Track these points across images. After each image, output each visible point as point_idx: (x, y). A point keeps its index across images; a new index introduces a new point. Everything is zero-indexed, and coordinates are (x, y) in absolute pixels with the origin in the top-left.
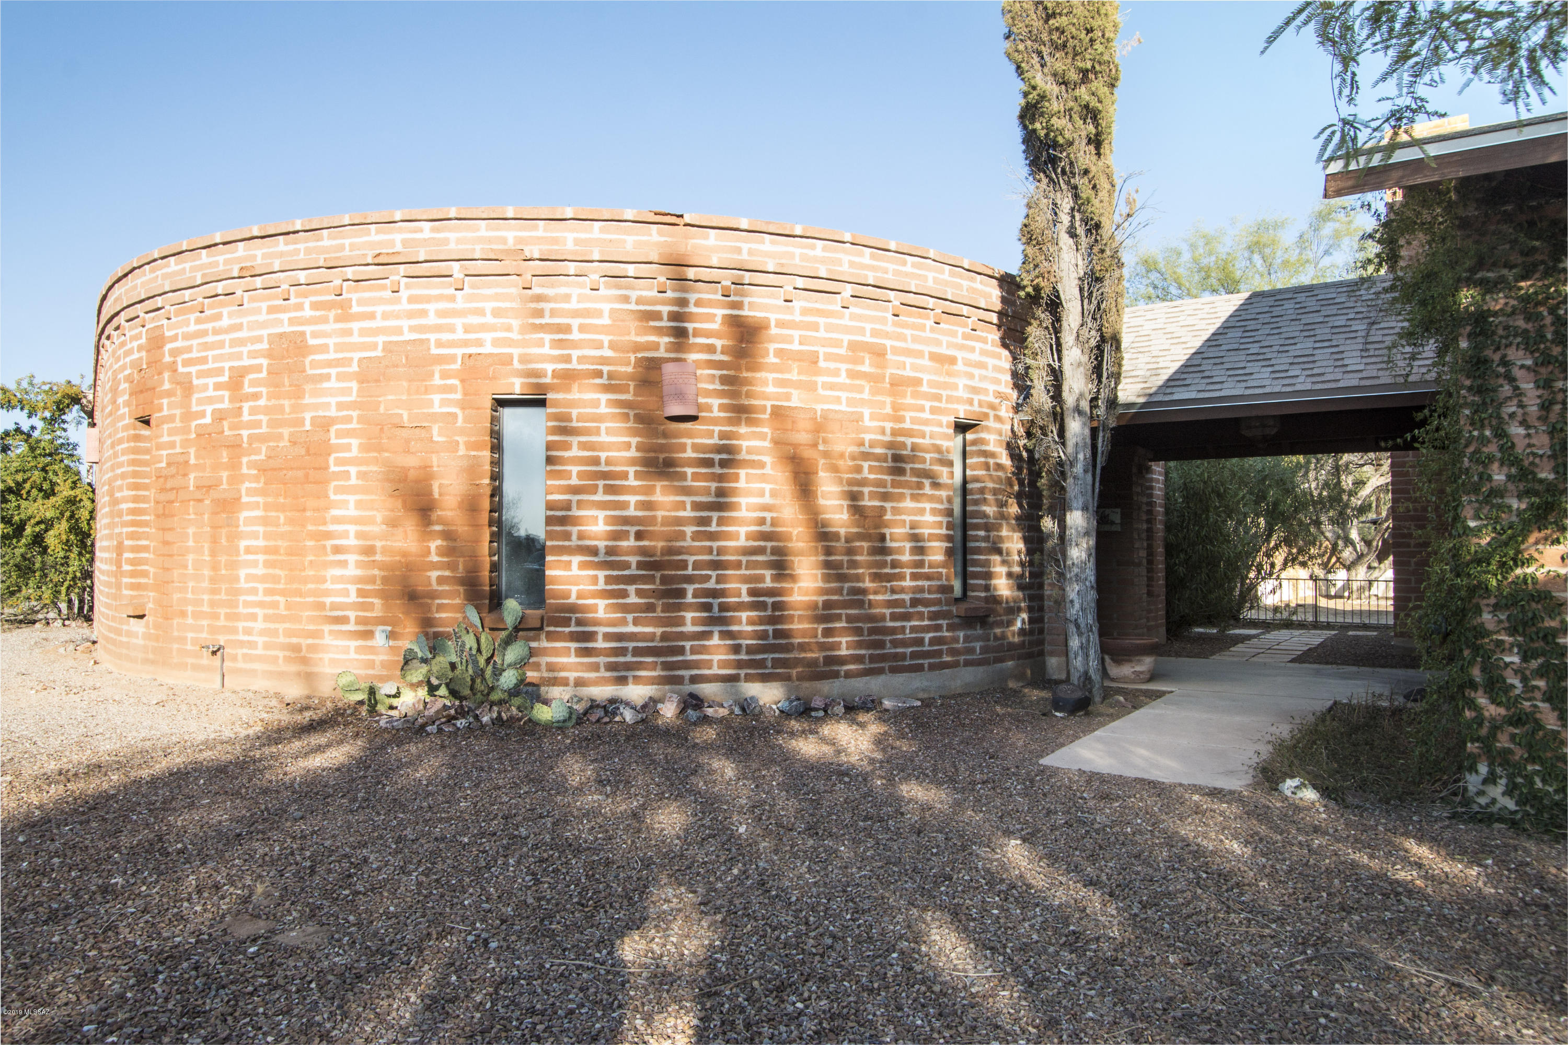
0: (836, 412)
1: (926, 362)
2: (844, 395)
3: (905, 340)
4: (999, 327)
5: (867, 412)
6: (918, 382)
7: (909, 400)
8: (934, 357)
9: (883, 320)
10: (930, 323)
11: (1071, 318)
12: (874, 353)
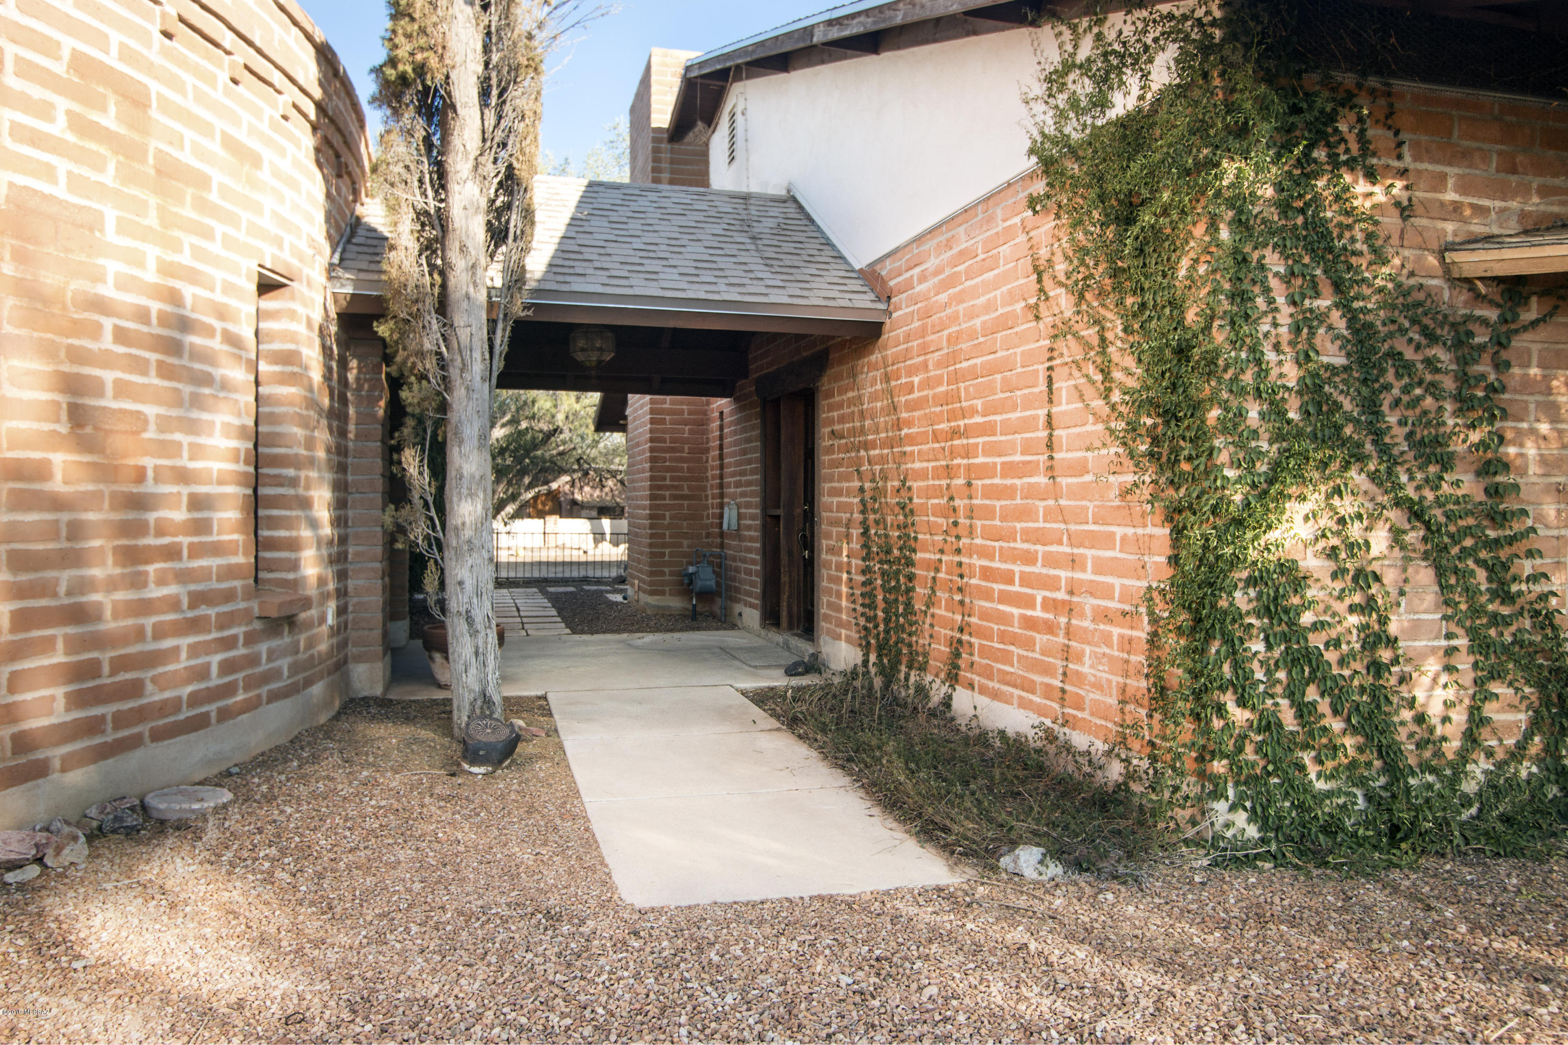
0: (45, 197)
1: (215, 147)
2: (63, 166)
3: (182, 90)
4: (315, 128)
5: (111, 215)
6: (203, 181)
7: (188, 212)
8: (229, 143)
9: (143, 36)
10: (224, 77)
11: (467, 134)
12: (125, 96)
